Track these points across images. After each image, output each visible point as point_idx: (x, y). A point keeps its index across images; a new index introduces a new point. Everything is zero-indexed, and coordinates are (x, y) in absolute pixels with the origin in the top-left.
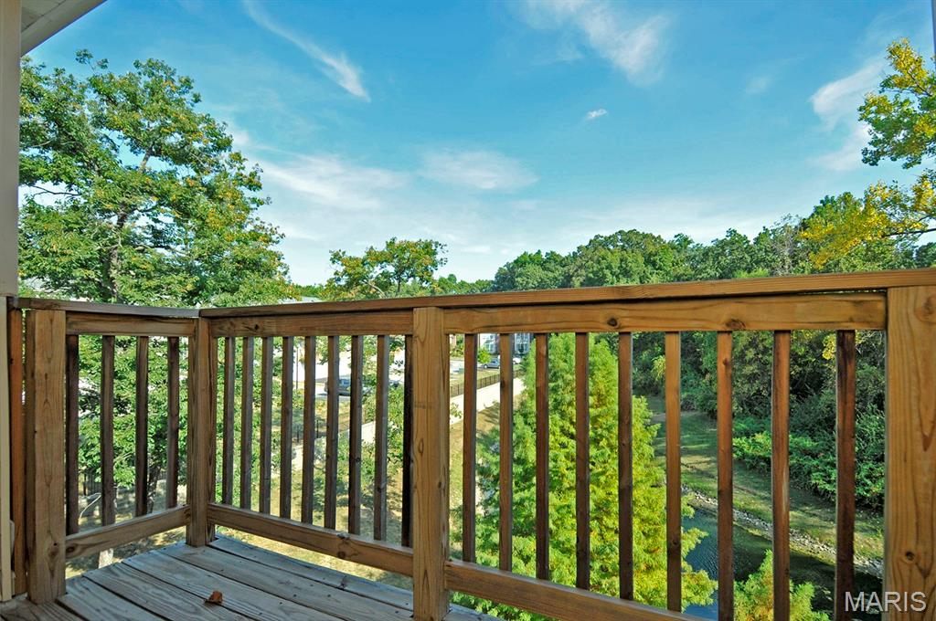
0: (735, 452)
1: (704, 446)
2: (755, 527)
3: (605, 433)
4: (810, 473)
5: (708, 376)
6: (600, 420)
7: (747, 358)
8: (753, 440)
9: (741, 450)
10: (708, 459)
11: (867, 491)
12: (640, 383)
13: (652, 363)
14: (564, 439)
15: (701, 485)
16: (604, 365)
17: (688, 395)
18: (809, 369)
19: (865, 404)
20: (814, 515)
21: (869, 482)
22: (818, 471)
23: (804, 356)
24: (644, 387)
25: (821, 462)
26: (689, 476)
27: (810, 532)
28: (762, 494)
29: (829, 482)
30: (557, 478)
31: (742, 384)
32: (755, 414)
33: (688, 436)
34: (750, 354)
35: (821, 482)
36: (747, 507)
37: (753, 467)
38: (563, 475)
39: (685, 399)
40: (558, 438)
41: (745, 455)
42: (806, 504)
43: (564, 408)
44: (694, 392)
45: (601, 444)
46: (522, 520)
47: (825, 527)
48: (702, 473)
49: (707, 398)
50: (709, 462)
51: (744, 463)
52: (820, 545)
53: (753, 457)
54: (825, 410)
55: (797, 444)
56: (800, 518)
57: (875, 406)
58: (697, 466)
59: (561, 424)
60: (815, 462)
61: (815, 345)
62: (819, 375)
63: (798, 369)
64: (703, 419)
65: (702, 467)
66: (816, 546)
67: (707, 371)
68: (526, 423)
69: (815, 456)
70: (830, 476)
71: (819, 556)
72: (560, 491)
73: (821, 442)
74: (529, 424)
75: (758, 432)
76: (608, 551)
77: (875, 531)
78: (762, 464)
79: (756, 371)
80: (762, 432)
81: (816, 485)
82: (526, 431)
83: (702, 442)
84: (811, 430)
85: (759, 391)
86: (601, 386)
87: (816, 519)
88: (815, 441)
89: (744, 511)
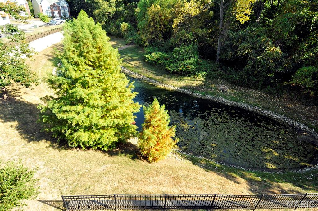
0: (146, 59)
1: (138, 57)
2: (151, 82)
3: (103, 64)
4: (166, 65)
5: (139, 32)
6: (101, 58)
7: (151, 25)
8: (152, 55)
9: (148, 59)
10: (139, 62)
11: (179, 69)
12: (116, 33)
13: (120, 25)
14: (87, 67)
15: (137, 71)
16: (100, 35)
17: (133, 39)
18: (168, 30)
19: (181, 43)
20: (166, 77)
21: (179, 67)
22: (168, 64)
23: (167, 25)
24: (118, 35)
25: (169, 61)
26: (133, 68)
27: (164, 82)
28: (153, 72)
29: (170, 67)
30: (86, 83)
31: (149, 35)
32: (153, 46)
33: (133, 54)
34: (152, 24)
35: (168, 67)
36: (149, 76)
37: (151, 64)
38: (88, 82)
39: (132, 40)
40: (84, 67)
41: (149, 60)
42: (164, 74)
43: (85, 54)
44: (134, 37)
45: (102, 68)
46: (74, 99)
47: (168, 80)
48: (137, 67)
49: (139, 40)
50: (139, 63)
51: (149, 63)
52: (166, 85)
53: (151, 61)
54: (171, 44)
55: (163, 56)
56: (162, 78)
57: (183, 44)
58: (135, 64)
59: (84, 61)
60: (167, 62)
61: (170, 21)
62: (171, 32)
63: (165, 30)
64: (137, 47)
65: (137, 65)
66: (165, 85)
67: (139, 30)
68: (68, 62)
69: (167, 60)
70: (170, 65)
71: (166, 88)
72: (88, 87)
73: (169, 55)
74: (70, 62)
75: (153, 52)
76: (108, 105)
77: (179, 80)
78: (154, 63)
79: (153, 30)
80: (154, 52)
81: (167, 68)
82: (69, 66)
83: (137, 56)
84: (167, 51)
85: (154, 37)
86: (100, 44)
87: (166, 78)
88: (168, 55)
89: (148, 78)
